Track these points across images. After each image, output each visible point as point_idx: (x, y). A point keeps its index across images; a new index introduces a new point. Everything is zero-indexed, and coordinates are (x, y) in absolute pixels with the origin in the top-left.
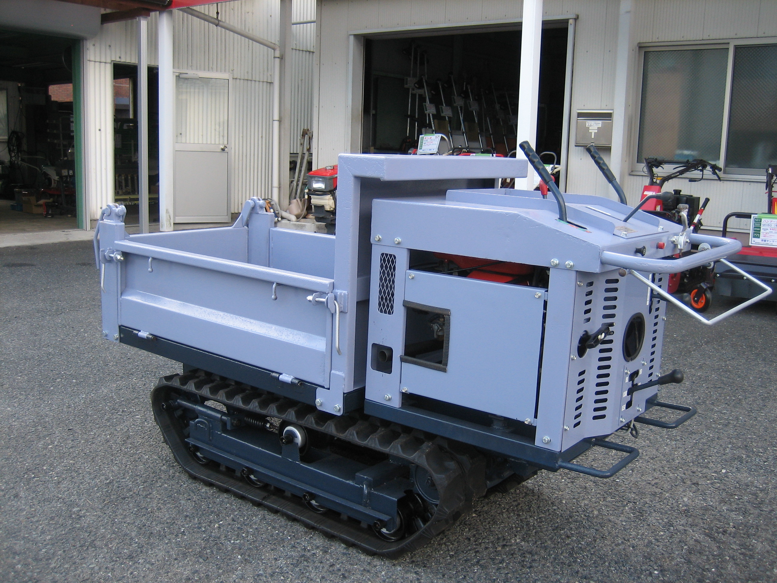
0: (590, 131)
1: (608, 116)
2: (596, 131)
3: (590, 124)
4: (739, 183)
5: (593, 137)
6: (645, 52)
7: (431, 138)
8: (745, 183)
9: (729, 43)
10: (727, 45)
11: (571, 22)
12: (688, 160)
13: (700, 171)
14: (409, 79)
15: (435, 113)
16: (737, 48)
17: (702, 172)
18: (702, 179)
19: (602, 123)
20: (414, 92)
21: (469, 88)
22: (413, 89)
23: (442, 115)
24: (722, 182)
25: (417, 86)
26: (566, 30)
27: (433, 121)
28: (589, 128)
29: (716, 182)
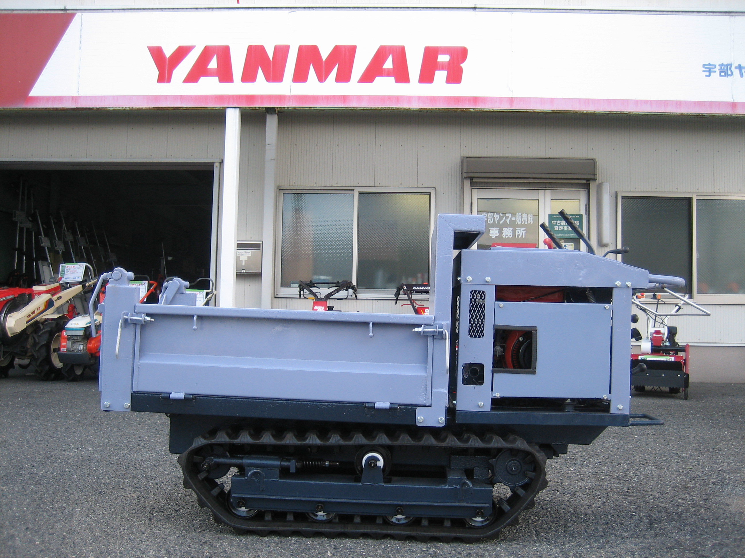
0: (241, 259)
1: (257, 247)
2: (247, 259)
3: (240, 253)
4: (368, 301)
5: (243, 264)
6: (283, 193)
7: (74, 267)
8: (374, 301)
9: (353, 190)
10: (353, 191)
11: (216, 165)
12: (338, 281)
13: (346, 291)
14: (17, 212)
15: (50, 246)
16: (360, 193)
17: (347, 292)
18: (346, 299)
19: (252, 252)
20: (22, 225)
21: (76, 224)
22: (21, 223)
23: (56, 248)
24: (358, 301)
25: (31, 220)
26: (212, 173)
27: (49, 254)
28: (239, 256)
29: (353, 301)
